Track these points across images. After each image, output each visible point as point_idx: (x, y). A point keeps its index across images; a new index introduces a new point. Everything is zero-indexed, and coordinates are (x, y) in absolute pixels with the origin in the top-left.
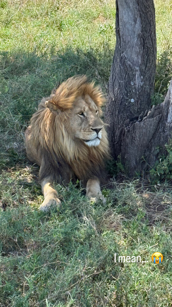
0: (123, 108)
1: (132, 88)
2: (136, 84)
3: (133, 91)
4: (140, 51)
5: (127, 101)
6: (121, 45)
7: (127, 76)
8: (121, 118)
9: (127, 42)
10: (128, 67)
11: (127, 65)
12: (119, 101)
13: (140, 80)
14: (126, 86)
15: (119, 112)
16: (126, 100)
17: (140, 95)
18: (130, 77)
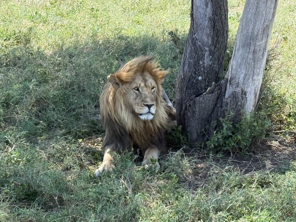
0: (191, 85)
1: (201, 67)
2: (205, 64)
3: (201, 70)
4: (210, 33)
5: (195, 79)
6: (194, 27)
7: (196, 55)
8: (188, 94)
9: (199, 24)
10: (198, 47)
11: (197, 45)
12: (187, 79)
13: (209, 59)
14: (195, 65)
15: (186, 88)
16: (194, 77)
17: (208, 74)
18: (199, 57)
